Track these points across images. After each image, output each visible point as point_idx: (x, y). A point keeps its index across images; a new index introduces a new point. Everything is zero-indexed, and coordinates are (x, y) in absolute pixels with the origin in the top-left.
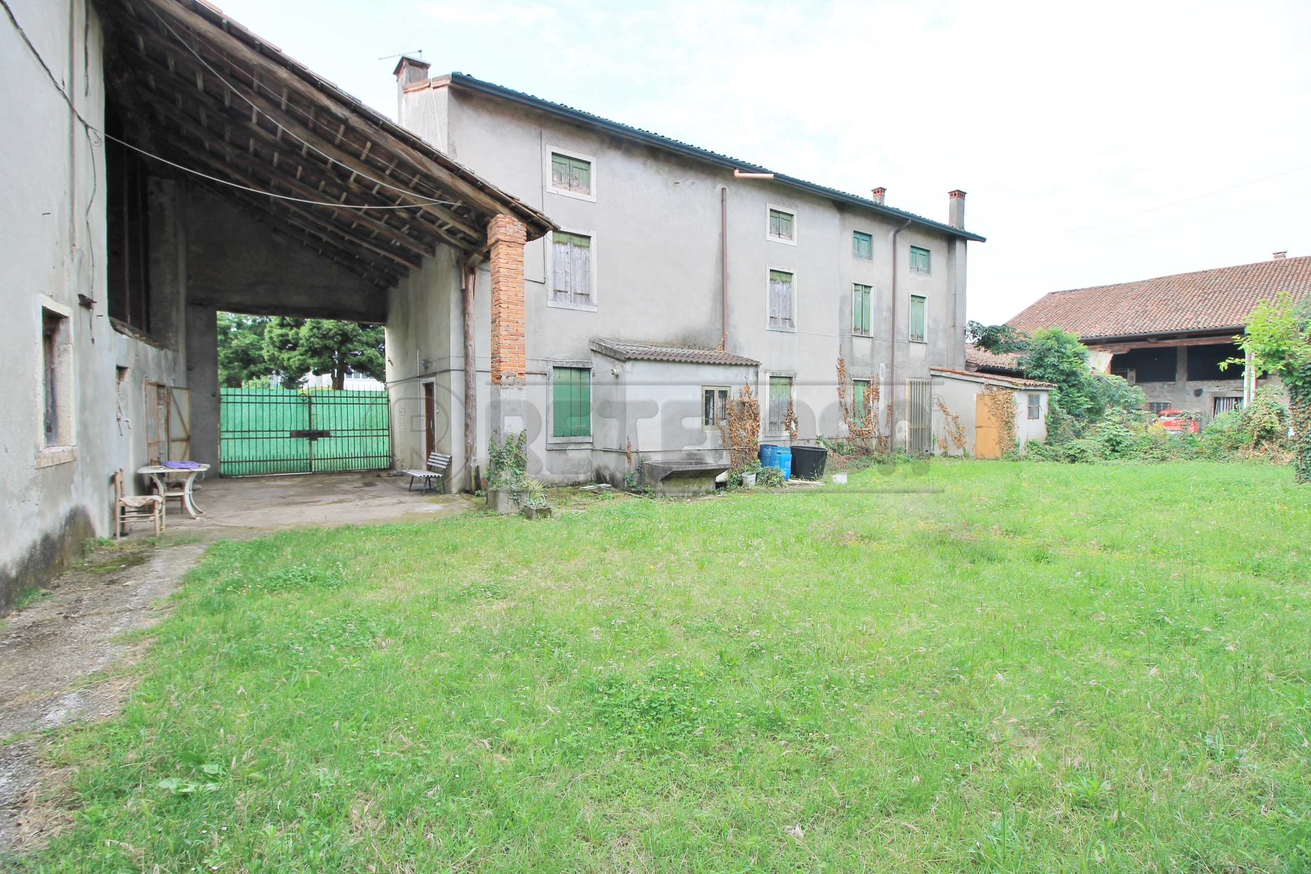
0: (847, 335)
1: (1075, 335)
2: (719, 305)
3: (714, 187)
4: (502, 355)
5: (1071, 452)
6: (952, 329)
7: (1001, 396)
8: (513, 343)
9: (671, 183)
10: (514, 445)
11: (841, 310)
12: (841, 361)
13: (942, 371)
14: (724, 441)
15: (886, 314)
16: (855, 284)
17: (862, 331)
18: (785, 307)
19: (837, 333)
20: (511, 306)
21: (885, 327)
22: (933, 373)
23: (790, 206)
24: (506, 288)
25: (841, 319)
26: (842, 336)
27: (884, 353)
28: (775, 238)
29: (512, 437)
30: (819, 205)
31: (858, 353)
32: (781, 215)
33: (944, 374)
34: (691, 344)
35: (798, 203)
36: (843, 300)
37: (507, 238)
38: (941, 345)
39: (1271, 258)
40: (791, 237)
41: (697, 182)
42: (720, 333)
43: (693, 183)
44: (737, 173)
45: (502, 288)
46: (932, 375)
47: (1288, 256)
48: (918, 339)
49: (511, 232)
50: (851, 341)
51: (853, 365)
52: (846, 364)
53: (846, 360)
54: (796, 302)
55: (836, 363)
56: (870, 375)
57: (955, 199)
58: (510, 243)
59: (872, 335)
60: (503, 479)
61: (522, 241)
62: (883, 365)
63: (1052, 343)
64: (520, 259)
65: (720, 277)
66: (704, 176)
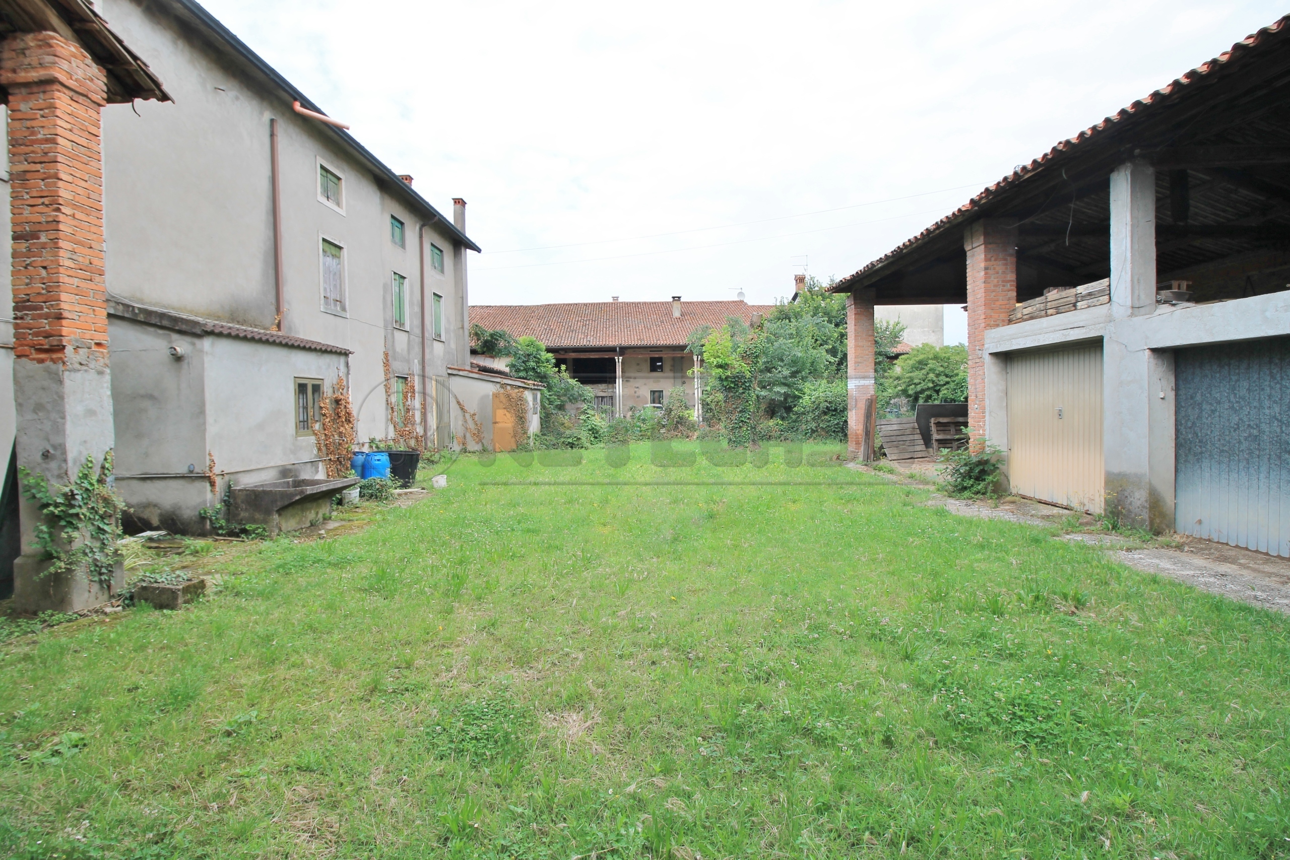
0: (390, 328)
1: (543, 345)
2: (271, 272)
3: (262, 113)
4: (63, 306)
5: (570, 440)
6: (461, 331)
7: (514, 393)
8: (84, 285)
9: (209, 87)
10: (94, 478)
11: (384, 298)
12: (386, 355)
13: (459, 370)
14: (319, 449)
15: (417, 309)
16: (395, 273)
17: (399, 325)
18: (335, 286)
19: (382, 324)
20: (79, 215)
21: (417, 322)
22: (450, 371)
23: (338, 167)
24: (70, 178)
25: (384, 308)
26: (386, 327)
27: (417, 349)
28: (323, 200)
29: (88, 465)
30: (363, 175)
31: (398, 349)
32: (329, 175)
33: (461, 373)
34: (241, 319)
35: (345, 166)
36: (385, 287)
37: (71, 83)
38: (453, 345)
39: (611, 300)
40: (338, 204)
41: (241, 98)
42: (273, 308)
43: (237, 98)
44: (298, 106)
45: (62, 175)
46: (449, 374)
47: (620, 300)
48: (438, 339)
49: (79, 74)
50: (393, 334)
51: (395, 360)
52: (390, 358)
53: (390, 353)
54: (347, 281)
55: (382, 356)
56: (406, 371)
57: (458, 206)
58: (78, 94)
59: (407, 328)
60: (77, 545)
61: (99, 97)
62: (416, 361)
63: (531, 350)
64: (93, 130)
65: (271, 234)
66: (249, 93)
